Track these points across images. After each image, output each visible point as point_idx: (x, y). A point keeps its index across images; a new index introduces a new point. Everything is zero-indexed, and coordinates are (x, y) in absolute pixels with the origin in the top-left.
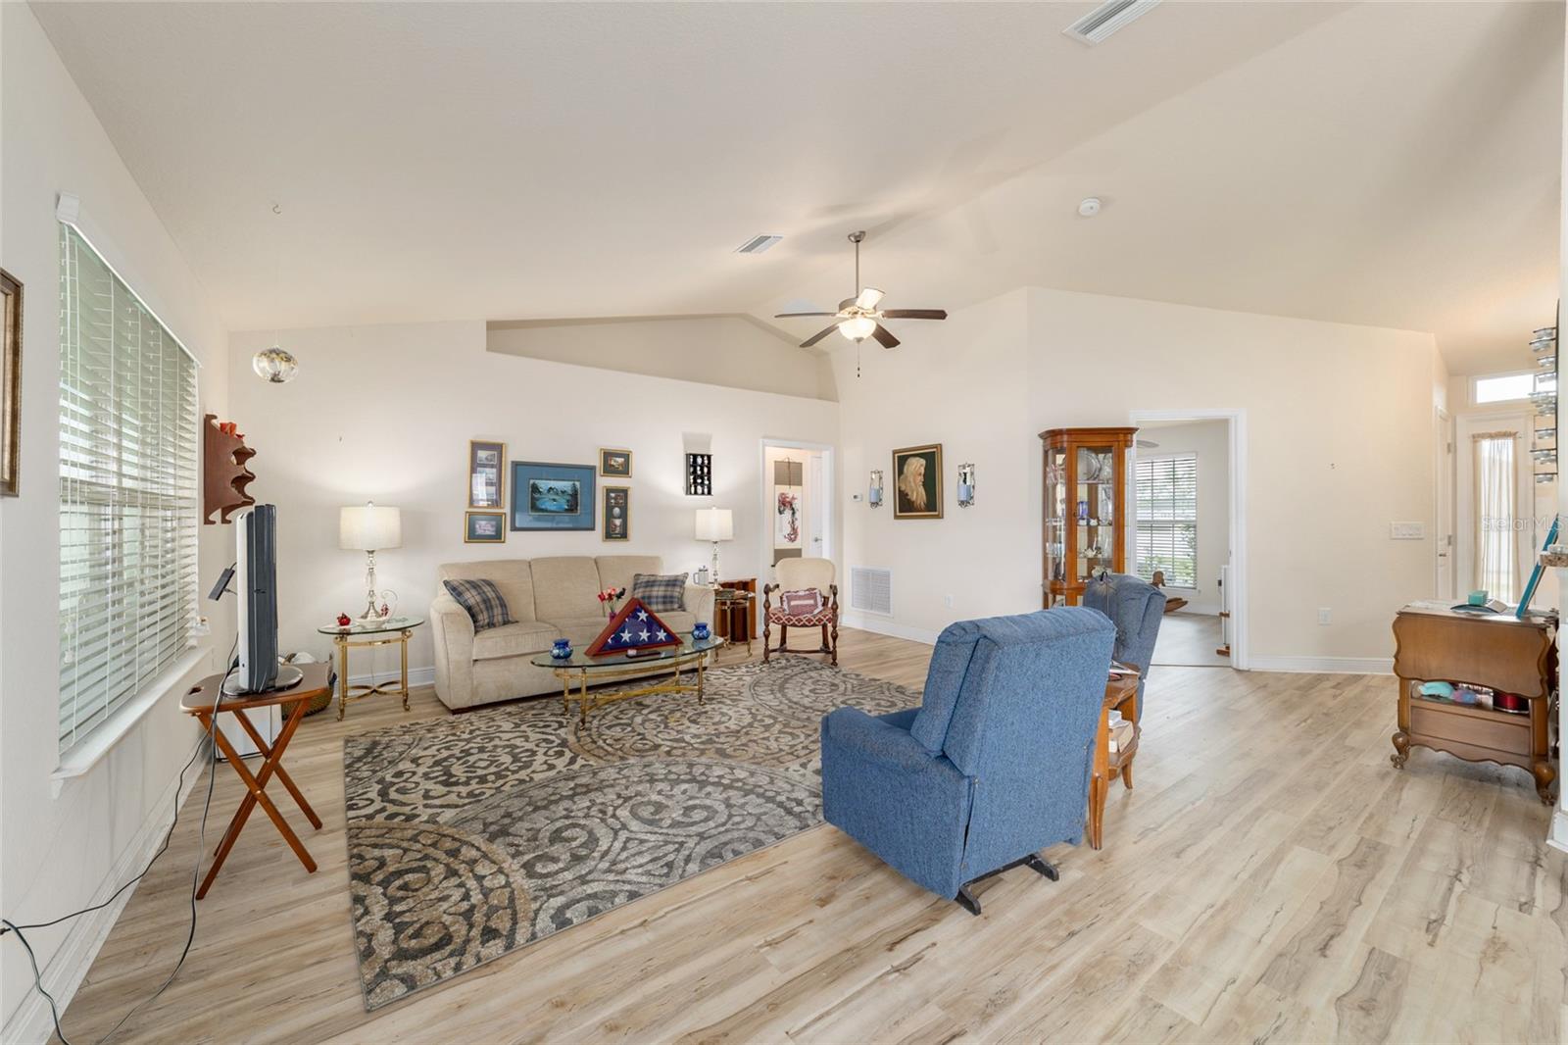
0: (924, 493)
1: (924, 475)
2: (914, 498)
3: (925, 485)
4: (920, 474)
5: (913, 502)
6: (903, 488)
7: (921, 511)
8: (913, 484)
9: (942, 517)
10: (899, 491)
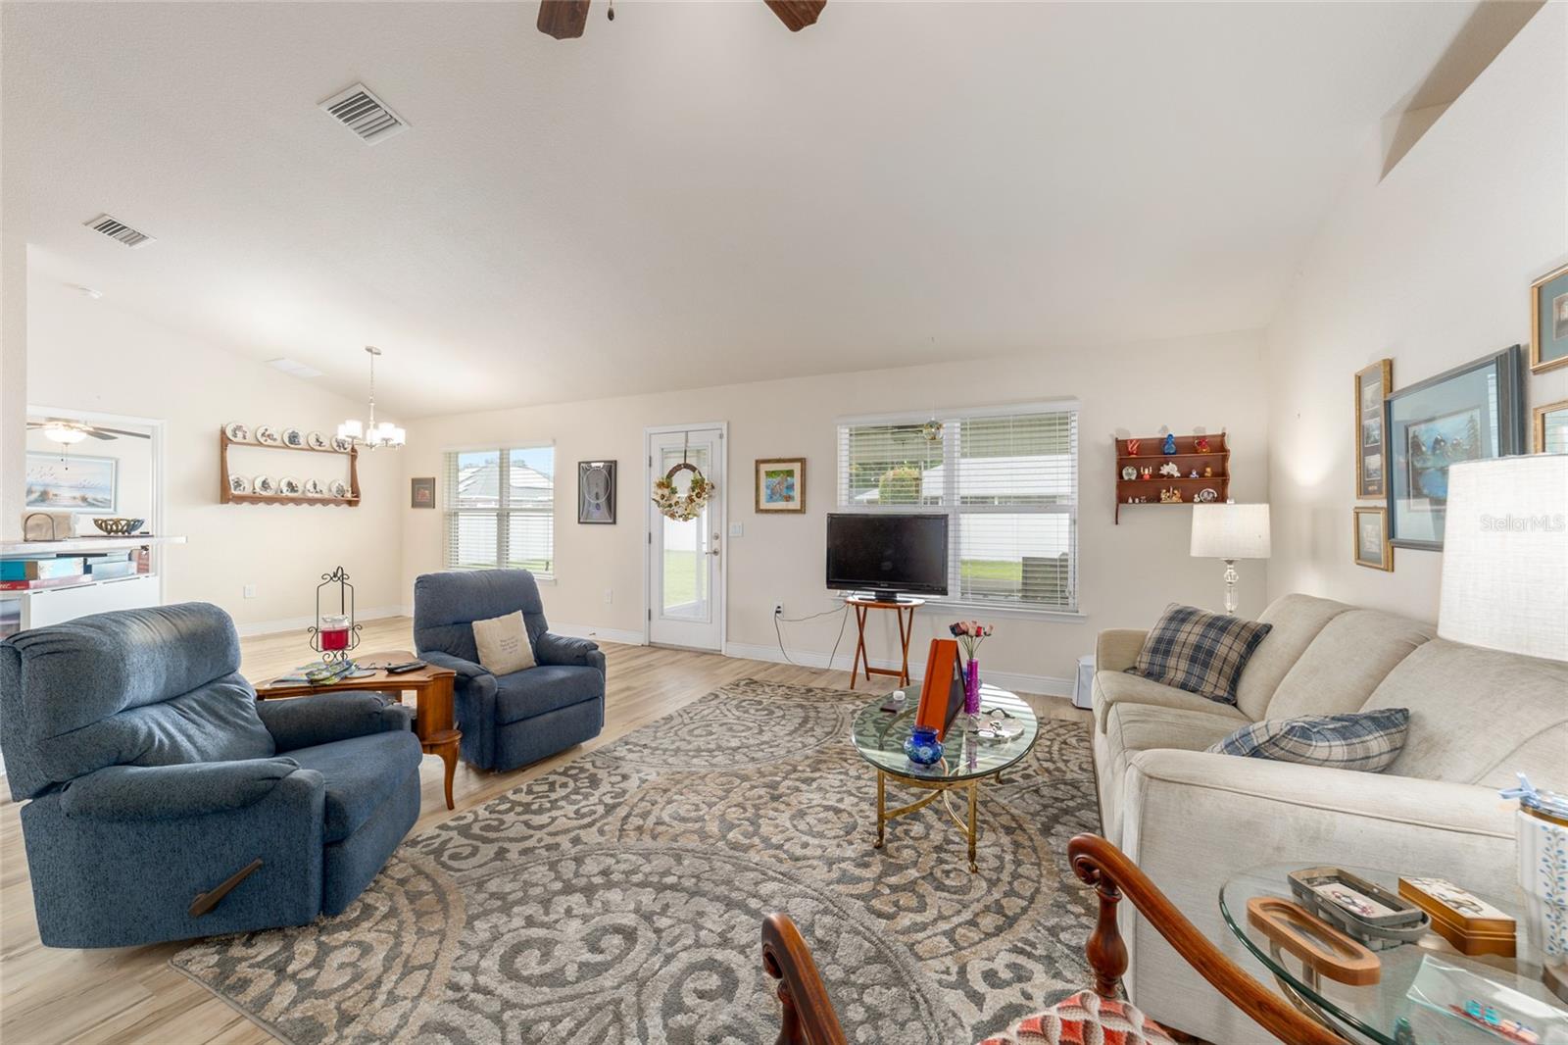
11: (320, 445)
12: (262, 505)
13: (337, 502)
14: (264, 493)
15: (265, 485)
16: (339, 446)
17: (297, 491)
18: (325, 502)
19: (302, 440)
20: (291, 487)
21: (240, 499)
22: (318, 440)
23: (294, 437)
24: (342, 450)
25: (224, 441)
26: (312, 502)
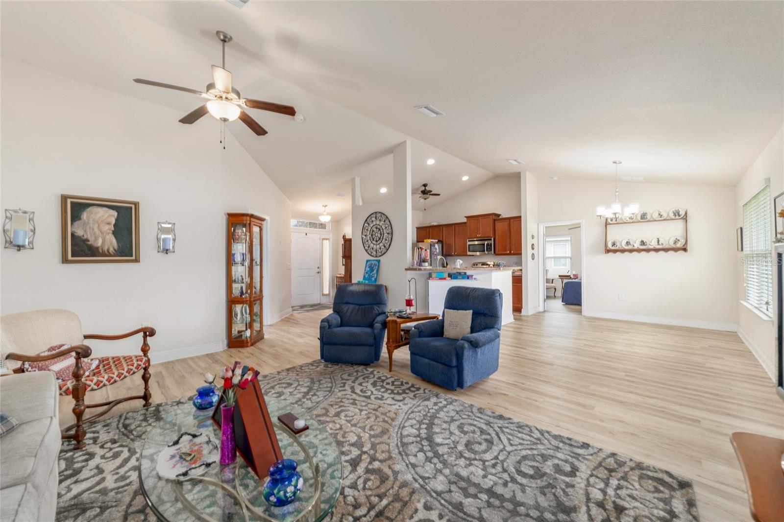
0: (114, 241)
1: (115, 225)
2: (99, 243)
3: (114, 233)
4: (109, 224)
5: (97, 248)
6: (80, 232)
7: (111, 255)
8: (96, 230)
9: (139, 262)
10: (73, 235)
11: (661, 217)
12: (626, 254)
13: (676, 250)
14: (627, 248)
15: (628, 243)
16: (675, 215)
17: (646, 245)
18: (666, 250)
19: (649, 217)
20: (643, 243)
21: (615, 251)
22: (659, 214)
23: (644, 215)
24: (677, 217)
25: (606, 224)
26: (657, 250)
